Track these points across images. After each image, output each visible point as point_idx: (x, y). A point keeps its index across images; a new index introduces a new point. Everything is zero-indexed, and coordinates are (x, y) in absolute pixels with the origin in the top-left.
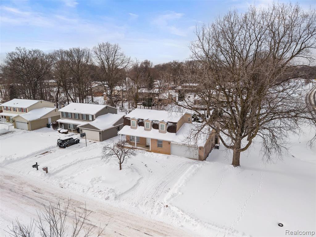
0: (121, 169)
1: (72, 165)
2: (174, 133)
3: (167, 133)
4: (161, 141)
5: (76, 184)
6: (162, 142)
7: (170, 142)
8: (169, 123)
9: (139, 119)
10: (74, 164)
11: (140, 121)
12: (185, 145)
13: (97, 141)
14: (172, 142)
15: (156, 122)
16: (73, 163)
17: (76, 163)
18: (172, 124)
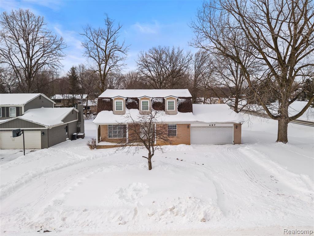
0: (150, 168)
1: (22, 184)
2: (189, 112)
3: (179, 113)
4: (173, 126)
5: (85, 210)
6: (176, 126)
7: (190, 124)
8: (180, 100)
9: (128, 98)
10: (26, 182)
11: (130, 101)
12: (212, 125)
13: (35, 149)
14: (192, 125)
15: (158, 100)
16: (23, 181)
17: (30, 180)
18: (183, 100)
